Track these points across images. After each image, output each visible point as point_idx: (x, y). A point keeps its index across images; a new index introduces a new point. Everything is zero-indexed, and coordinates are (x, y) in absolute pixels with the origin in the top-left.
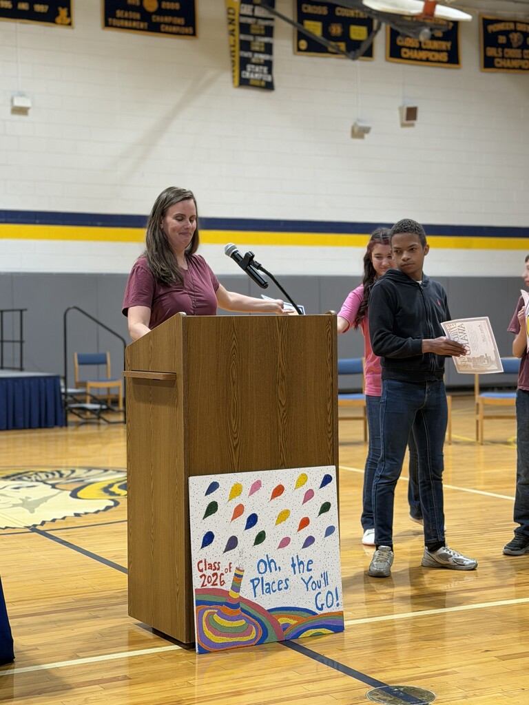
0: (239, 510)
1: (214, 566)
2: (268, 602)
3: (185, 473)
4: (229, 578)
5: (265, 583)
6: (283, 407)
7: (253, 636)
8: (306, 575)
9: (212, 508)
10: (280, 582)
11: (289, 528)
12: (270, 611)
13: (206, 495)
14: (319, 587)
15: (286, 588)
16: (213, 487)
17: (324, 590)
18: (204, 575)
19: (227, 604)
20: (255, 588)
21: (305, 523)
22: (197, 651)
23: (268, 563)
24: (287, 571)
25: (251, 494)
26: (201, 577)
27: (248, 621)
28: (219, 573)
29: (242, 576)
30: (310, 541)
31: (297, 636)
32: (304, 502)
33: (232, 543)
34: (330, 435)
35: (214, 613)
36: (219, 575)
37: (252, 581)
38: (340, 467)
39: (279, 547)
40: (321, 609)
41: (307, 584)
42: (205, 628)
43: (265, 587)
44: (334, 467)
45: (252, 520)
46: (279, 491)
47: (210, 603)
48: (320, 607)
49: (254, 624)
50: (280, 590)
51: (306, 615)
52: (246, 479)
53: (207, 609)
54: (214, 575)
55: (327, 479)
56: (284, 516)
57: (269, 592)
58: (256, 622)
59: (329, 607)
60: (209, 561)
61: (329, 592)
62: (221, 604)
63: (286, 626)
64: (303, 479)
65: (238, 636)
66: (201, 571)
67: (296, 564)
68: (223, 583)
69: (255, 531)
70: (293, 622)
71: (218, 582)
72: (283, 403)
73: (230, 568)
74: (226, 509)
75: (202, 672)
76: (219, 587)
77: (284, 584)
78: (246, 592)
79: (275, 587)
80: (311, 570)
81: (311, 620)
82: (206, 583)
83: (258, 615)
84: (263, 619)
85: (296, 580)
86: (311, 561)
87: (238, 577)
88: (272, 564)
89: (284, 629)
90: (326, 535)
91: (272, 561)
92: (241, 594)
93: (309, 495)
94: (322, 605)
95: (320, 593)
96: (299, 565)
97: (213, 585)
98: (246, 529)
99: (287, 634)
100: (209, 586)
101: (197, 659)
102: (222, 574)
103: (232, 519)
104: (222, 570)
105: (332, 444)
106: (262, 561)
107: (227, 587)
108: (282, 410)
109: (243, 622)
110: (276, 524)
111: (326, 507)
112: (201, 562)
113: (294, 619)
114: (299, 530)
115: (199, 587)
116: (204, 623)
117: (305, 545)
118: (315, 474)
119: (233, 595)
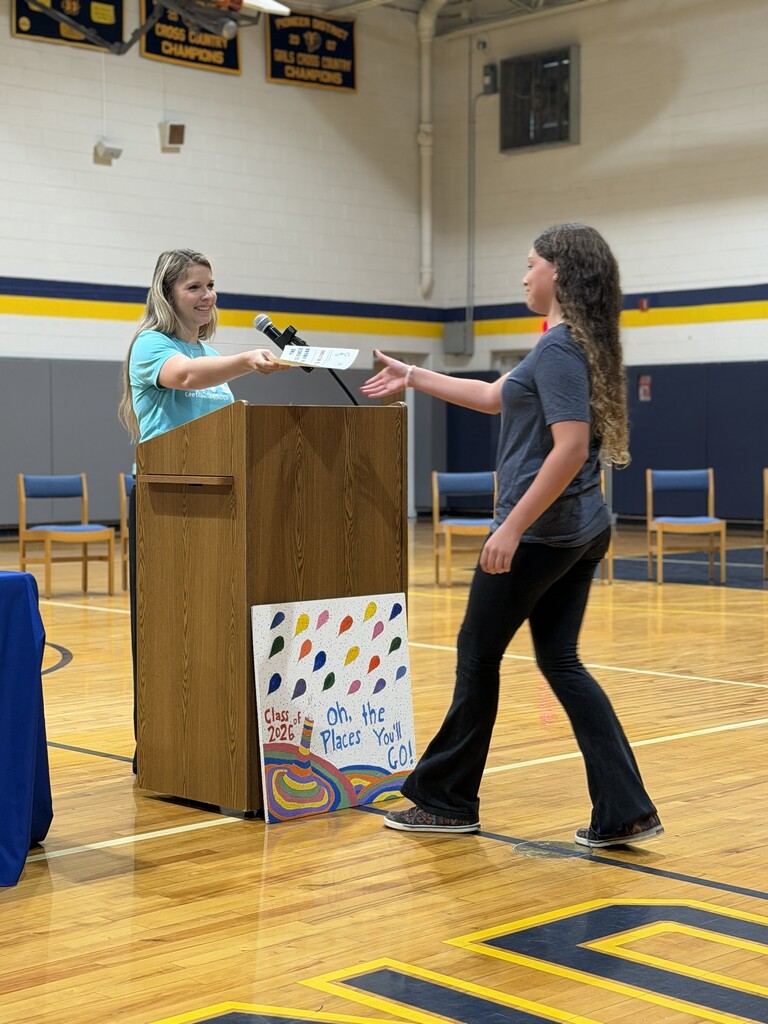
0: (306, 647)
1: (282, 716)
2: (340, 759)
3: (247, 601)
4: (298, 730)
5: (335, 736)
6: (350, 519)
7: (325, 801)
8: (378, 726)
9: (278, 645)
10: (352, 735)
11: (359, 670)
12: (342, 770)
13: (272, 628)
14: (392, 741)
15: (358, 743)
16: (279, 619)
17: (397, 744)
18: (272, 727)
19: (297, 763)
20: (325, 741)
21: (375, 662)
22: (267, 819)
23: (338, 712)
24: (358, 722)
25: (319, 626)
26: (269, 729)
27: (320, 783)
28: (287, 724)
29: (312, 728)
30: (381, 684)
31: (370, 800)
32: (374, 637)
33: (300, 688)
34: (398, 555)
35: (282, 774)
36: (288, 727)
37: (322, 734)
38: (409, 593)
39: (349, 693)
40: (394, 767)
41: (379, 737)
42: (275, 792)
43: (337, 741)
44: (403, 594)
45: (321, 660)
46: (347, 623)
47: (280, 762)
48: (393, 764)
49: (326, 787)
50: (351, 744)
51: (379, 774)
52: (311, 608)
53: (276, 769)
54: (283, 726)
55: (397, 610)
56: (353, 654)
57: (341, 747)
58: (328, 784)
59: (402, 765)
60: (276, 711)
61: (403, 747)
62: (290, 762)
63: (359, 788)
64: (372, 608)
65: (310, 801)
66: (269, 722)
67: (368, 713)
68: (292, 736)
69: (324, 672)
70: (366, 783)
71: (287, 735)
72: (351, 515)
73: (299, 718)
74: (293, 646)
75: (272, 845)
76: (287, 741)
77: (355, 738)
78: (316, 748)
79: (347, 741)
80: (383, 720)
81: (386, 781)
82: (274, 736)
83: (330, 776)
84: (335, 780)
85: (367, 733)
86: (382, 709)
87: (308, 729)
88: (343, 713)
89: (358, 792)
90: (398, 677)
91: (343, 709)
92: (311, 750)
93: (379, 628)
94: (396, 762)
95: (392, 748)
96: (371, 714)
97: (282, 739)
98: (314, 670)
99: (361, 798)
100: (278, 741)
101: (267, 831)
102: (291, 726)
103: (300, 659)
104: (291, 719)
105: (401, 566)
106: (332, 709)
107: (297, 742)
108: (349, 523)
109: (313, 785)
110: (346, 665)
111: (396, 644)
112: (268, 711)
113: (367, 779)
114: (369, 671)
115: (268, 742)
116: (274, 786)
117: (377, 690)
118: (386, 601)
119: (304, 751)
